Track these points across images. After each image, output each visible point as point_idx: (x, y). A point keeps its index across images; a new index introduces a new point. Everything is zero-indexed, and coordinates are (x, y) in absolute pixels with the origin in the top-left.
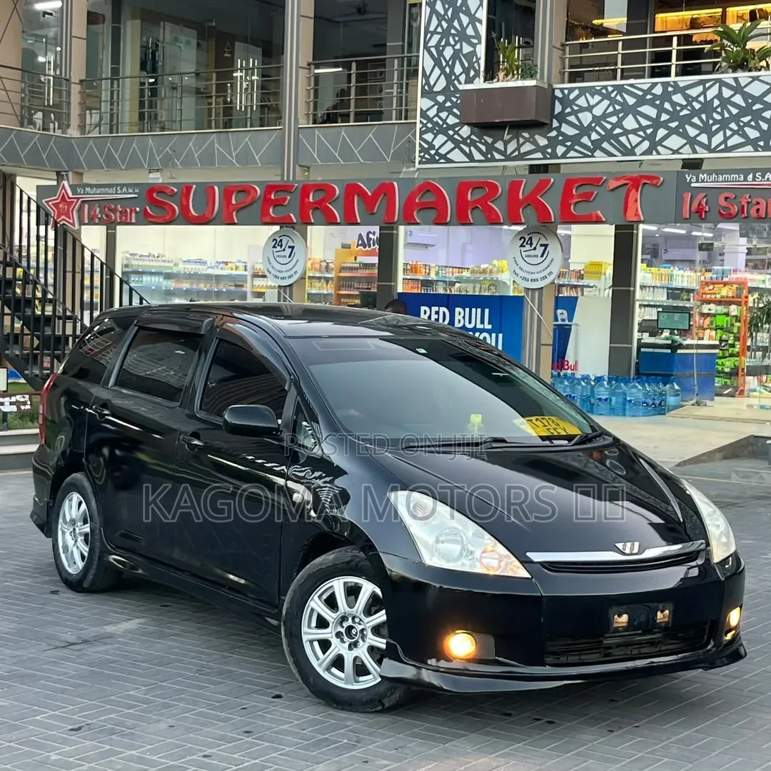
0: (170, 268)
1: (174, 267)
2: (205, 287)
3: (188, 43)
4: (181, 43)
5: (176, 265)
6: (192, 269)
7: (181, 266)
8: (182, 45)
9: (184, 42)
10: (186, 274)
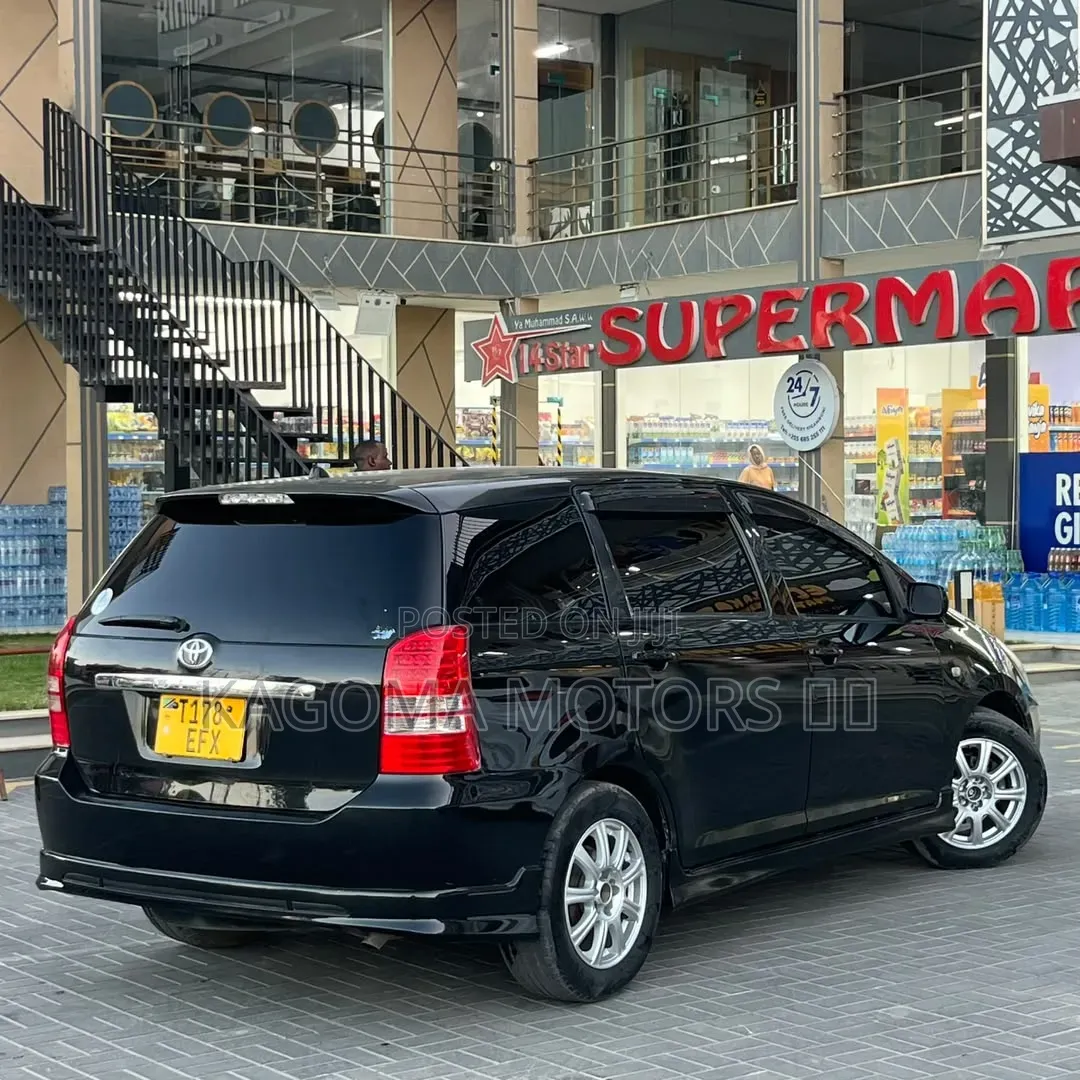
0: (707, 435)
1: (712, 433)
3: (726, 92)
4: (714, 94)
5: (715, 430)
6: (742, 435)
7: (722, 430)
8: (716, 98)
9: (720, 93)
10: (730, 443)
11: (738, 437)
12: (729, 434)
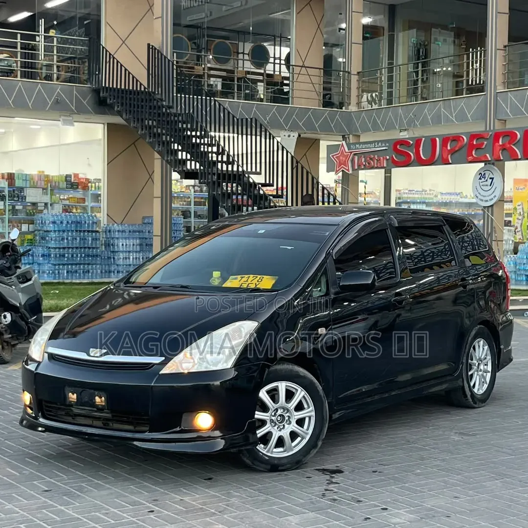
0: (432, 199)
1: (435, 198)
2: (459, 211)
3: (445, 40)
4: (439, 41)
5: (436, 196)
6: (448, 199)
7: (439, 196)
8: (440, 43)
9: (442, 40)
10: (443, 202)
11: (446, 200)
12: (442, 199)
